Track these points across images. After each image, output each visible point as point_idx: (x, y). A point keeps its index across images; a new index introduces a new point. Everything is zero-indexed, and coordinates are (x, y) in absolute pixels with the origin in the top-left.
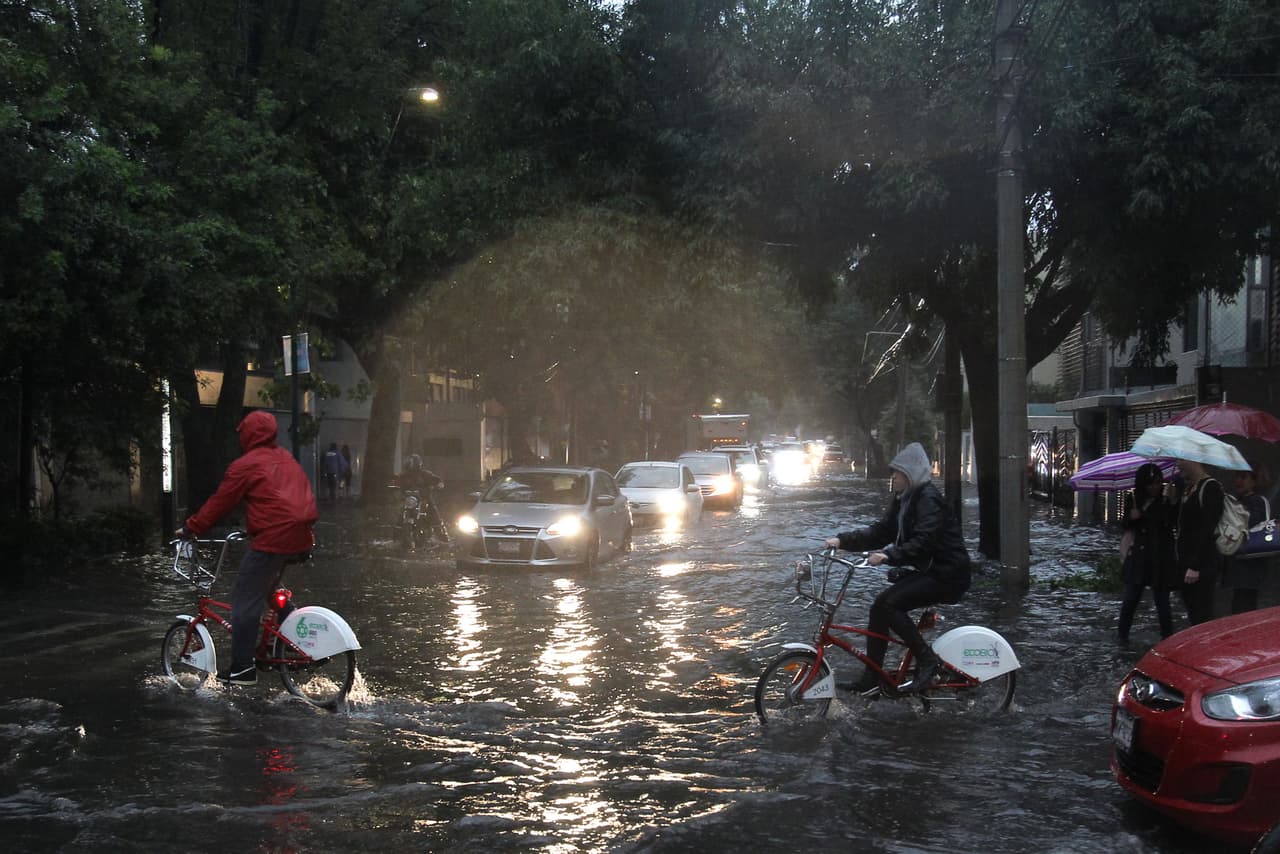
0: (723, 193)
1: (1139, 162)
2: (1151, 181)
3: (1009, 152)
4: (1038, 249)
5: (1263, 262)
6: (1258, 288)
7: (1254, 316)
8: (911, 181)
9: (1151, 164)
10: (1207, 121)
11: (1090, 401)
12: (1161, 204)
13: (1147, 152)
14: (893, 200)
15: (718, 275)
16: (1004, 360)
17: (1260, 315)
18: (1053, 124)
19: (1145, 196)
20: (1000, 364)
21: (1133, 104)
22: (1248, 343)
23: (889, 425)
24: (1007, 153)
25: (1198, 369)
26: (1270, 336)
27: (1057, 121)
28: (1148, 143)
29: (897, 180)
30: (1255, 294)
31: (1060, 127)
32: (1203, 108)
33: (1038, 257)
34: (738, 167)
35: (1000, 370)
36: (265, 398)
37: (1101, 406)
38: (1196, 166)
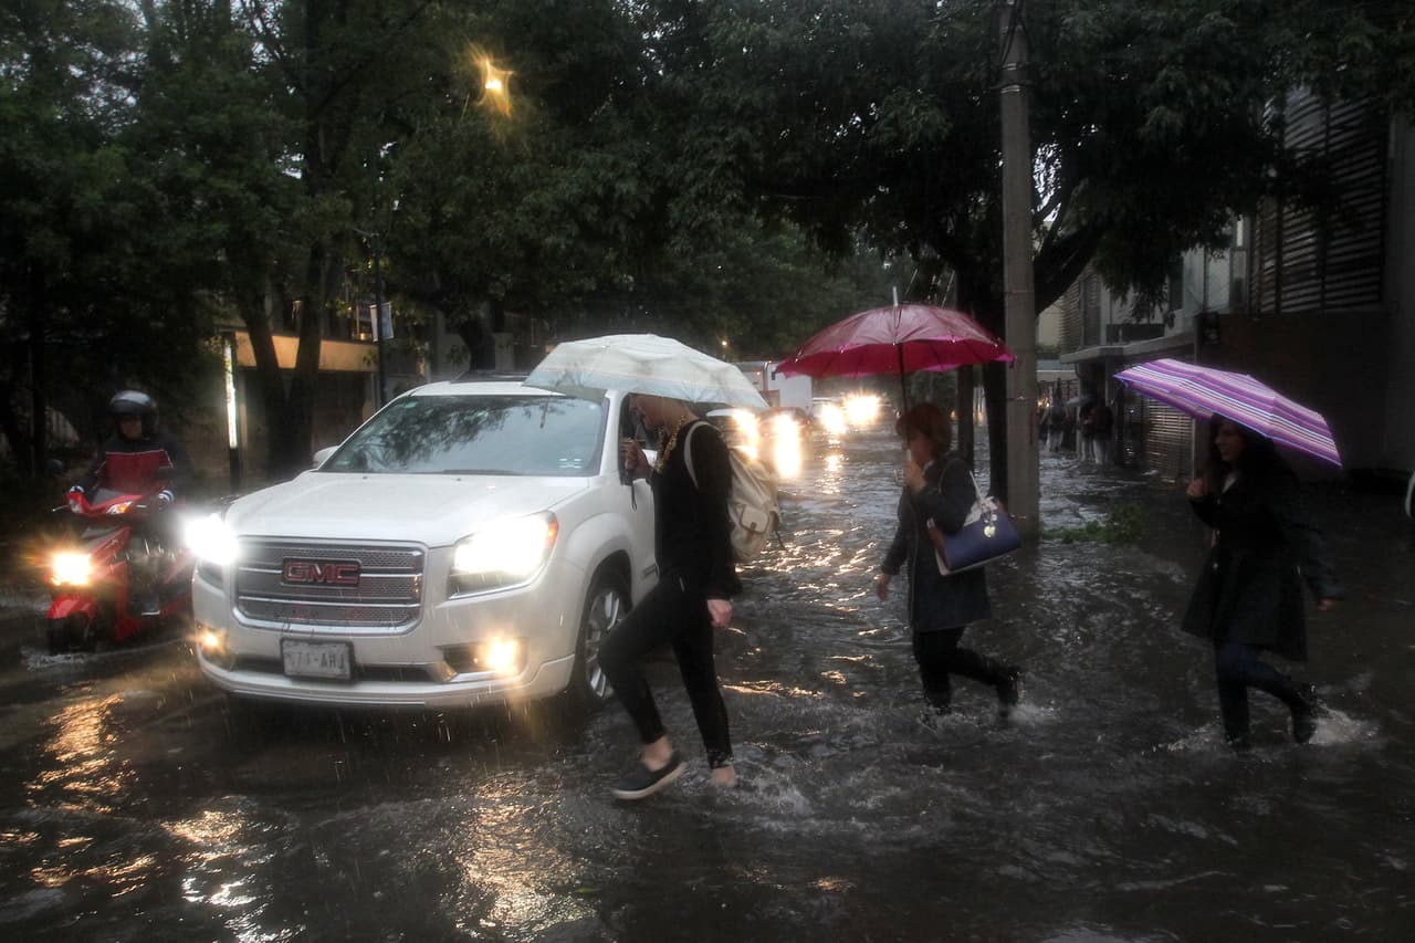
0: (724, 134)
1: (1152, 80)
2: (1168, 97)
3: (1014, 65)
4: (1045, 194)
5: (1244, 225)
6: (1240, 249)
7: (1236, 275)
8: (913, 112)
9: (1167, 78)
10: (1229, 29)
11: (1092, 352)
12: (1179, 122)
13: (1162, 66)
14: (894, 134)
15: (719, 218)
16: (1011, 293)
17: (1241, 274)
18: (1062, 35)
19: (1162, 115)
20: (1007, 299)
21: (1146, 17)
22: (1231, 299)
23: (921, 380)
24: (1011, 66)
25: (1196, 317)
26: (1251, 292)
27: (1066, 32)
28: (1163, 57)
29: (899, 112)
30: (1236, 255)
31: (1069, 39)
32: (1224, 15)
33: (1045, 201)
34: (738, 106)
35: (1007, 304)
36: (369, 363)
37: (1101, 358)
38: (1216, 80)
